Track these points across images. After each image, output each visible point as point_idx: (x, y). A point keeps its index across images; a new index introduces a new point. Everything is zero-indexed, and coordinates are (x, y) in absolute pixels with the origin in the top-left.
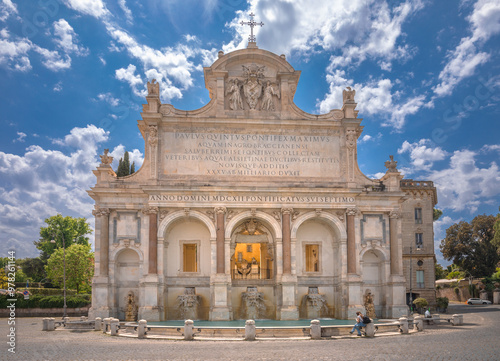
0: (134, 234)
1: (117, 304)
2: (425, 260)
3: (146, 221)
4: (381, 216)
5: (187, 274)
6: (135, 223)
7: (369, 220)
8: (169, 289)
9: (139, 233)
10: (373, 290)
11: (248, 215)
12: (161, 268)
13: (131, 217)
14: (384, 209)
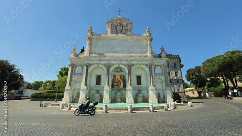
0: (81, 72)
1: (73, 97)
2: (179, 81)
3: (85, 68)
4: (161, 66)
5: (97, 86)
6: (81, 69)
7: (157, 67)
8: (91, 91)
9: (82, 72)
10: (160, 92)
11: (117, 66)
12: (88, 84)
13: (80, 67)
14: (162, 64)
